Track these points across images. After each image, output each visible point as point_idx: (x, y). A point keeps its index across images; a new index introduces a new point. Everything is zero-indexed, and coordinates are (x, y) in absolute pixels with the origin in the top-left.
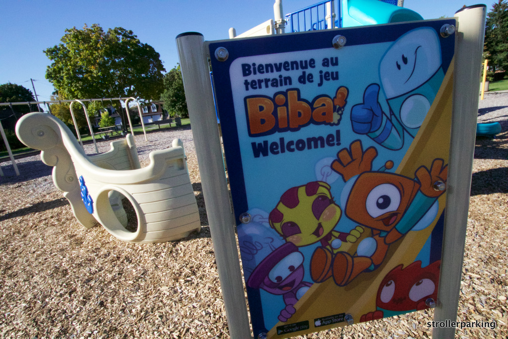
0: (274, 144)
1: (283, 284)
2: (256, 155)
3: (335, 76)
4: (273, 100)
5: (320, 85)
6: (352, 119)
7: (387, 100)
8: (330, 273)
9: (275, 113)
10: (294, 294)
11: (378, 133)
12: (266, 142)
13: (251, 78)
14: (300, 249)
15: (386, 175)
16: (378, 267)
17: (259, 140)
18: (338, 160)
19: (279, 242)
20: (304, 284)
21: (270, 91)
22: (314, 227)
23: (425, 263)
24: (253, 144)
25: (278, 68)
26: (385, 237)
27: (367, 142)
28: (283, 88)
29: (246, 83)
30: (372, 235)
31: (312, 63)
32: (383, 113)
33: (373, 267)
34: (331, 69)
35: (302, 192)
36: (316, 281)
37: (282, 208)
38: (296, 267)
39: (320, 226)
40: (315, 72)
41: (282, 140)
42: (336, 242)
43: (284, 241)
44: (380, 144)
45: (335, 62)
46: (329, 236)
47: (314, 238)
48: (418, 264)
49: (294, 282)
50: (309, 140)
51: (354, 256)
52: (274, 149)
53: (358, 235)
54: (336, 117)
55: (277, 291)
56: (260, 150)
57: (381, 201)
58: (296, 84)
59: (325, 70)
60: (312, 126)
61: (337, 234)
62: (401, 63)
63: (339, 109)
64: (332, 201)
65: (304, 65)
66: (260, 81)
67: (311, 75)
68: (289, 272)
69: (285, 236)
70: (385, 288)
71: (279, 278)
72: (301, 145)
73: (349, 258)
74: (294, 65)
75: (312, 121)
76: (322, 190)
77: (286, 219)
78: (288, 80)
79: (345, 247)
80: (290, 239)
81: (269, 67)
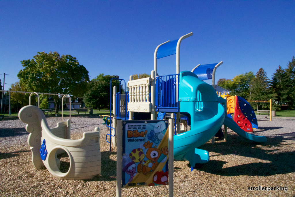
0: (132, 140)
1: (131, 171)
2: (128, 141)
3: (145, 128)
4: (133, 131)
5: (142, 129)
6: (148, 136)
7: (155, 134)
8: (141, 171)
9: (133, 134)
10: (133, 175)
11: (153, 140)
12: (130, 139)
13: (129, 127)
14: (136, 163)
15: (155, 149)
16: (153, 171)
17: (129, 139)
18: (145, 144)
19: (131, 161)
20: (135, 172)
21: (132, 130)
22: (139, 159)
23: (165, 171)
24: (128, 139)
25: (134, 126)
26: (155, 163)
27: (151, 141)
28: (135, 129)
29: (128, 128)
30: (152, 162)
31: (141, 126)
32: (154, 136)
33: (152, 170)
34: (144, 127)
35: (137, 150)
36: (138, 172)
37: (132, 153)
38: (134, 167)
39: (140, 158)
40: (141, 127)
41: (134, 139)
42: (143, 163)
43: (132, 161)
44: (154, 142)
45: (145, 126)
46: (142, 161)
47: (139, 161)
48: (162, 172)
49: (133, 171)
50: (139, 140)
51: (147, 167)
52: (132, 141)
53: (149, 162)
54: (145, 136)
55: (129, 173)
56: (129, 140)
57: (154, 154)
58: (137, 129)
59: (143, 127)
60: (140, 137)
61: (144, 161)
62: (158, 127)
63: (145, 134)
64: (143, 153)
65: (139, 126)
66: (131, 128)
67: (140, 128)
68: (132, 169)
69: (132, 160)
70: (155, 177)
71: (130, 170)
72: (137, 140)
73: (146, 168)
74: (137, 126)
75: (140, 136)
76: (141, 150)
77: (133, 156)
78: (136, 128)
79: (145, 164)
80: (133, 160)
81: (133, 126)
